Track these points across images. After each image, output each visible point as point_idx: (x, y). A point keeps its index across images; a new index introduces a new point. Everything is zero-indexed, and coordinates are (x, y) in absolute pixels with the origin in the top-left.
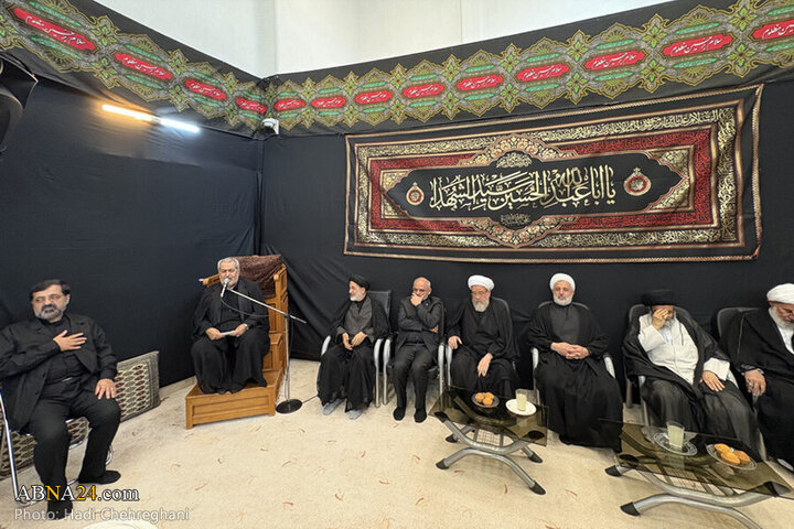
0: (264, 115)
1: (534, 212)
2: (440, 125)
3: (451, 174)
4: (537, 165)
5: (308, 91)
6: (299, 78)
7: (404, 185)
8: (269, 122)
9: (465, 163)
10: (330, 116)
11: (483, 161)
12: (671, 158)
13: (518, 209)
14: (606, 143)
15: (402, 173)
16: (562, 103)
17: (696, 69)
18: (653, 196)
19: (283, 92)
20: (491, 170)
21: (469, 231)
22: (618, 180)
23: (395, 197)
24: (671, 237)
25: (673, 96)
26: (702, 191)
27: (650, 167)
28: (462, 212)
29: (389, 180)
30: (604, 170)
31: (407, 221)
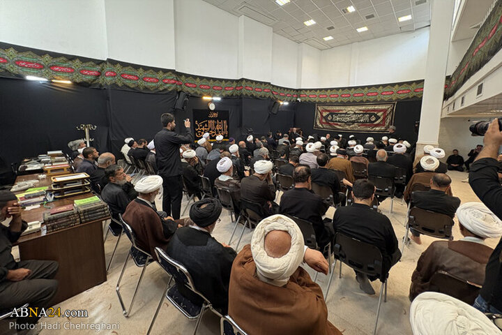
0: (297, 98)
1: (353, 122)
2: (337, 104)
3: (338, 114)
4: (355, 113)
5: (308, 93)
6: (306, 90)
7: (328, 115)
8: (298, 99)
9: (340, 112)
10: (313, 99)
11: (344, 112)
12: (380, 114)
13: (350, 122)
14: (369, 110)
15: (328, 113)
16: (362, 101)
17: (387, 98)
18: (375, 121)
19: (302, 93)
20: (346, 113)
21: (340, 126)
22: (370, 117)
23: (326, 118)
24: (377, 129)
25: (382, 102)
26: (384, 120)
27: (376, 115)
28: (339, 122)
29: (325, 114)
30: (367, 115)
31: (327, 123)
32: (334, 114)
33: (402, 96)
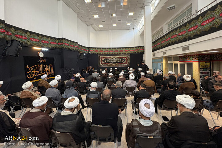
1: (116, 63)
2: (108, 55)
3: (109, 59)
4: (116, 59)
5: (94, 49)
6: (93, 48)
7: (105, 60)
8: (89, 52)
10: (97, 52)
11: (112, 58)
12: (125, 59)
13: (114, 62)
15: (105, 59)
16: (118, 54)
17: (126, 53)
18: (124, 62)
19: (91, 49)
20: (112, 59)
21: (110, 64)
22: (122, 60)
23: (104, 61)
24: (125, 65)
25: (125, 54)
26: (127, 61)
28: (110, 62)
29: (103, 59)
30: (121, 60)
31: (105, 63)
32: (107, 59)
33: (132, 52)
